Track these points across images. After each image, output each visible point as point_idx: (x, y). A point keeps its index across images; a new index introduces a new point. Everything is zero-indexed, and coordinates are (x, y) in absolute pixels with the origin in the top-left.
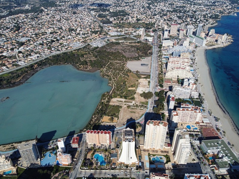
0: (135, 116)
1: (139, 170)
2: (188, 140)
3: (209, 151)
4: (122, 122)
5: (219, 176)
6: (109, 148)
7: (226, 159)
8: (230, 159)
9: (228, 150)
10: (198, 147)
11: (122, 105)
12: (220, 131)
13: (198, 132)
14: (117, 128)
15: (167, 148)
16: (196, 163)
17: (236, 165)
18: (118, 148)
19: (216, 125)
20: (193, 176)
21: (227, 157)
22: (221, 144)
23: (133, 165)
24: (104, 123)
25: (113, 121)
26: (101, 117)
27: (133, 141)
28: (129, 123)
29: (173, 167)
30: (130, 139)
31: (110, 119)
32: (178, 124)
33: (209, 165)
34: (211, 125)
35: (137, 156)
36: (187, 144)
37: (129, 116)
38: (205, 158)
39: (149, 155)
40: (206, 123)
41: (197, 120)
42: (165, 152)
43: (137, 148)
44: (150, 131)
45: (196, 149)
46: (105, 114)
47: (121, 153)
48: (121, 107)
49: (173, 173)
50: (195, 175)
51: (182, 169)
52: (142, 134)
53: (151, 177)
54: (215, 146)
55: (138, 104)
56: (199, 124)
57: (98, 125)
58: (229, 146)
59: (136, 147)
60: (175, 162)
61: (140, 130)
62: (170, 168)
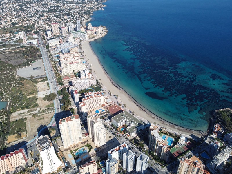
0: (45, 122)
1: (67, 171)
2: (100, 122)
3: (119, 124)
4: (32, 133)
5: (132, 140)
6: (26, 167)
7: (132, 125)
8: (135, 124)
9: (132, 117)
10: (110, 124)
11: (27, 116)
12: (122, 105)
13: (106, 112)
14: (29, 142)
15: (86, 138)
16: (113, 139)
17: (140, 126)
18: (37, 161)
19: (117, 102)
20: (114, 150)
21: (132, 123)
22: (125, 115)
23: (59, 169)
24: (10, 144)
25: (21, 136)
26: (5, 138)
27: (51, 147)
28: (40, 132)
29: (96, 152)
30: (47, 146)
31: (17, 137)
32: (88, 112)
33: (123, 135)
34: (113, 103)
35: (60, 160)
36: (101, 127)
37: (39, 124)
38: (118, 131)
39: (72, 152)
40: (110, 103)
41: (102, 103)
42: (85, 142)
43: (58, 151)
44: (64, 130)
45: (109, 127)
46: (8, 133)
47: (42, 165)
48: (26, 119)
49: (98, 157)
50: (115, 148)
51: (104, 149)
52: (58, 136)
53: (81, 170)
54: (122, 118)
55: (44, 109)
56: (105, 105)
57: (4, 149)
58: (131, 114)
59: (56, 151)
60: (96, 147)
61: (55, 133)
62: (94, 154)
